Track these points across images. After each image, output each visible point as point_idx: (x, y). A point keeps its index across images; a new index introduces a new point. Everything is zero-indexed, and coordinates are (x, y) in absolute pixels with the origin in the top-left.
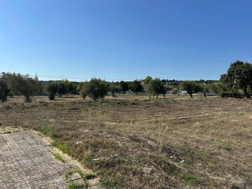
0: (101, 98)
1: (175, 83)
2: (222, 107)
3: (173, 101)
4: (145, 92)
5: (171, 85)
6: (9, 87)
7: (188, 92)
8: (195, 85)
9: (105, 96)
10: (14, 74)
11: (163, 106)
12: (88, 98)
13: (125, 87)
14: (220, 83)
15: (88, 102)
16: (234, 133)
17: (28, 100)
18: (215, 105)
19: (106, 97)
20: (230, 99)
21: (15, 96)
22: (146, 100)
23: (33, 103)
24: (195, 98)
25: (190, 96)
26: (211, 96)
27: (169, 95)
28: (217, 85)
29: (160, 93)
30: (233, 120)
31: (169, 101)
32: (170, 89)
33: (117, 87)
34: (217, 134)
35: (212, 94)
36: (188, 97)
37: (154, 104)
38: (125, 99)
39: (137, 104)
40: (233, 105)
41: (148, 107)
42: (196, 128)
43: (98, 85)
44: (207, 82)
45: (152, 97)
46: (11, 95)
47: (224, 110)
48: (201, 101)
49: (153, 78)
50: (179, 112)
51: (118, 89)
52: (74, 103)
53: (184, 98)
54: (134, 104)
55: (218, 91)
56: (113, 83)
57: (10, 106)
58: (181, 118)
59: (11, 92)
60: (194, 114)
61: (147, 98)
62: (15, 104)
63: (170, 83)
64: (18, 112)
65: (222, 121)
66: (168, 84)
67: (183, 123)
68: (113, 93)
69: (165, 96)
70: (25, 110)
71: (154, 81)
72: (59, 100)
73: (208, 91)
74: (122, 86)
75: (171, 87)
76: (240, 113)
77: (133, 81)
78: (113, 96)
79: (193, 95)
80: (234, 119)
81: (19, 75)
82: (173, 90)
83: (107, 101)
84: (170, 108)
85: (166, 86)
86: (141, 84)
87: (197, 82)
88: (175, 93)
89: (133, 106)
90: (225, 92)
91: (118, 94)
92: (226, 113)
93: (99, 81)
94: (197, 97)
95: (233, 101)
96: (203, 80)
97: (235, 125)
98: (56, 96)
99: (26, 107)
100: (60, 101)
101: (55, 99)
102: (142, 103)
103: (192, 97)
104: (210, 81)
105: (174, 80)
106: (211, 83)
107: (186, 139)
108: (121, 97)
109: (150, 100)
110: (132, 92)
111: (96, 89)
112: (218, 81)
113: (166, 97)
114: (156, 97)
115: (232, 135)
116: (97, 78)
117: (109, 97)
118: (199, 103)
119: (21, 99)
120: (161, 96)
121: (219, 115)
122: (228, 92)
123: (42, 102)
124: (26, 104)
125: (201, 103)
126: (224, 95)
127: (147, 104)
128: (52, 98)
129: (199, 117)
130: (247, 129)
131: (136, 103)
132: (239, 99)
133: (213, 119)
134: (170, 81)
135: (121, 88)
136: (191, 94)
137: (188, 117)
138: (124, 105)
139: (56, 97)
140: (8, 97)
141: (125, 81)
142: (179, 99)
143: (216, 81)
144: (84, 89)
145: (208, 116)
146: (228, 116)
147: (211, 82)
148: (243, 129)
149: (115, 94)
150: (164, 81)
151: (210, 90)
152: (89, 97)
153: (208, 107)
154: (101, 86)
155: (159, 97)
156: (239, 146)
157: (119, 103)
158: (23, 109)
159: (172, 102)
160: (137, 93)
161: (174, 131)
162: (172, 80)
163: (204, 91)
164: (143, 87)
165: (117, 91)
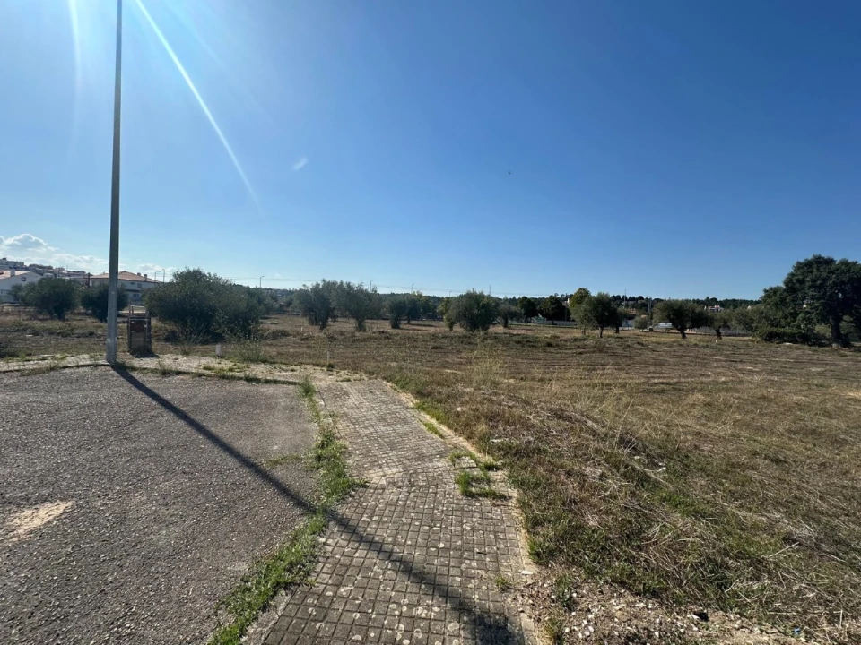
0: (483, 329)
1: (643, 304)
2: (763, 363)
3: (638, 343)
4: (573, 320)
5: (633, 307)
6: (334, 304)
7: (675, 326)
8: (693, 311)
9: (491, 326)
10: (342, 283)
11: (614, 354)
12: (458, 329)
13: (530, 308)
14: (762, 307)
15: (460, 337)
16: (794, 427)
17: (361, 328)
18: (746, 358)
19: (492, 329)
20: (788, 346)
21: (339, 319)
22: (575, 340)
23: (368, 333)
24: (692, 340)
25: (680, 335)
26: (735, 335)
27: (628, 330)
28: (752, 310)
29: (608, 325)
30: (795, 397)
31: (629, 343)
32: (632, 317)
33: (513, 308)
34: (748, 425)
35: (738, 332)
36: (675, 336)
37: (595, 347)
38: (530, 333)
39: (558, 345)
40: (797, 361)
41: (581, 353)
42: (693, 405)
43: (478, 304)
44: (724, 304)
45: (588, 332)
46: (335, 318)
47: (771, 372)
48: (707, 346)
49: (594, 293)
50: (652, 368)
51: (516, 312)
52: (434, 336)
53: (664, 339)
54: (549, 345)
55: (754, 325)
56: (506, 300)
57: (336, 336)
58: (656, 381)
59: (336, 312)
60: (690, 375)
61: (577, 334)
62: (342, 333)
63: (631, 302)
64: (347, 347)
65: (764, 397)
66: (627, 306)
67: (663, 391)
68: (506, 322)
69: (618, 331)
70: (357, 344)
71: (596, 299)
72: (409, 329)
73: (726, 325)
74: (523, 306)
75: (633, 311)
76: (816, 382)
77: (546, 296)
78: (506, 326)
79: (687, 331)
80: (795, 394)
81: (348, 285)
82: (637, 318)
83: (496, 337)
84: (630, 357)
85: (622, 309)
86: (564, 304)
87: (698, 302)
88: (643, 325)
89: (549, 349)
90: (774, 329)
91: (515, 322)
92: (776, 379)
93: (481, 296)
94: (699, 337)
95: (799, 352)
96: (715, 300)
97: (801, 410)
98: (403, 322)
99: (358, 340)
100: (411, 332)
101: (401, 326)
102: (568, 343)
103: (684, 336)
104: (734, 300)
105: (641, 298)
106: (735, 307)
107: (668, 426)
108: (520, 330)
109: (584, 340)
110: (545, 321)
111: (476, 311)
112: (757, 302)
113: (622, 333)
114: (598, 332)
115: (790, 431)
116: (478, 291)
117: (499, 329)
118: (702, 350)
119: (348, 325)
120: (609, 332)
121: (755, 380)
122: (783, 329)
123: (383, 332)
124: (357, 334)
125: (708, 351)
126: (770, 337)
127: (579, 347)
128: (395, 326)
129: (703, 383)
130: (834, 422)
131: (554, 343)
132: (815, 348)
133: (737, 391)
134: (633, 299)
135: (523, 311)
136: (682, 330)
137: (675, 380)
138: (530, 346)
139: (403, 324)
140: (330, 319)
141: (529, 297)
142: (653, 339)
143: (751, 303)
144: (452, 313)
145: (724, 382)
146: (781, 386)
147: (735, 303)
148: (824, 420)
149: (510, 321)
150: (617, 298)
151: (733, 323)
152: (461, 326)
153: (726, 361)
154: (484, 306)
155: (605, 332)
156: (809, 457)
157: (519, 342)
158: (354, 341)
159: (636, 346)
160: (555, 322)
161: (641, 409)
162: (636, 296)
163: (717, 324)
164: (568, 311)
165: (513, 315)
